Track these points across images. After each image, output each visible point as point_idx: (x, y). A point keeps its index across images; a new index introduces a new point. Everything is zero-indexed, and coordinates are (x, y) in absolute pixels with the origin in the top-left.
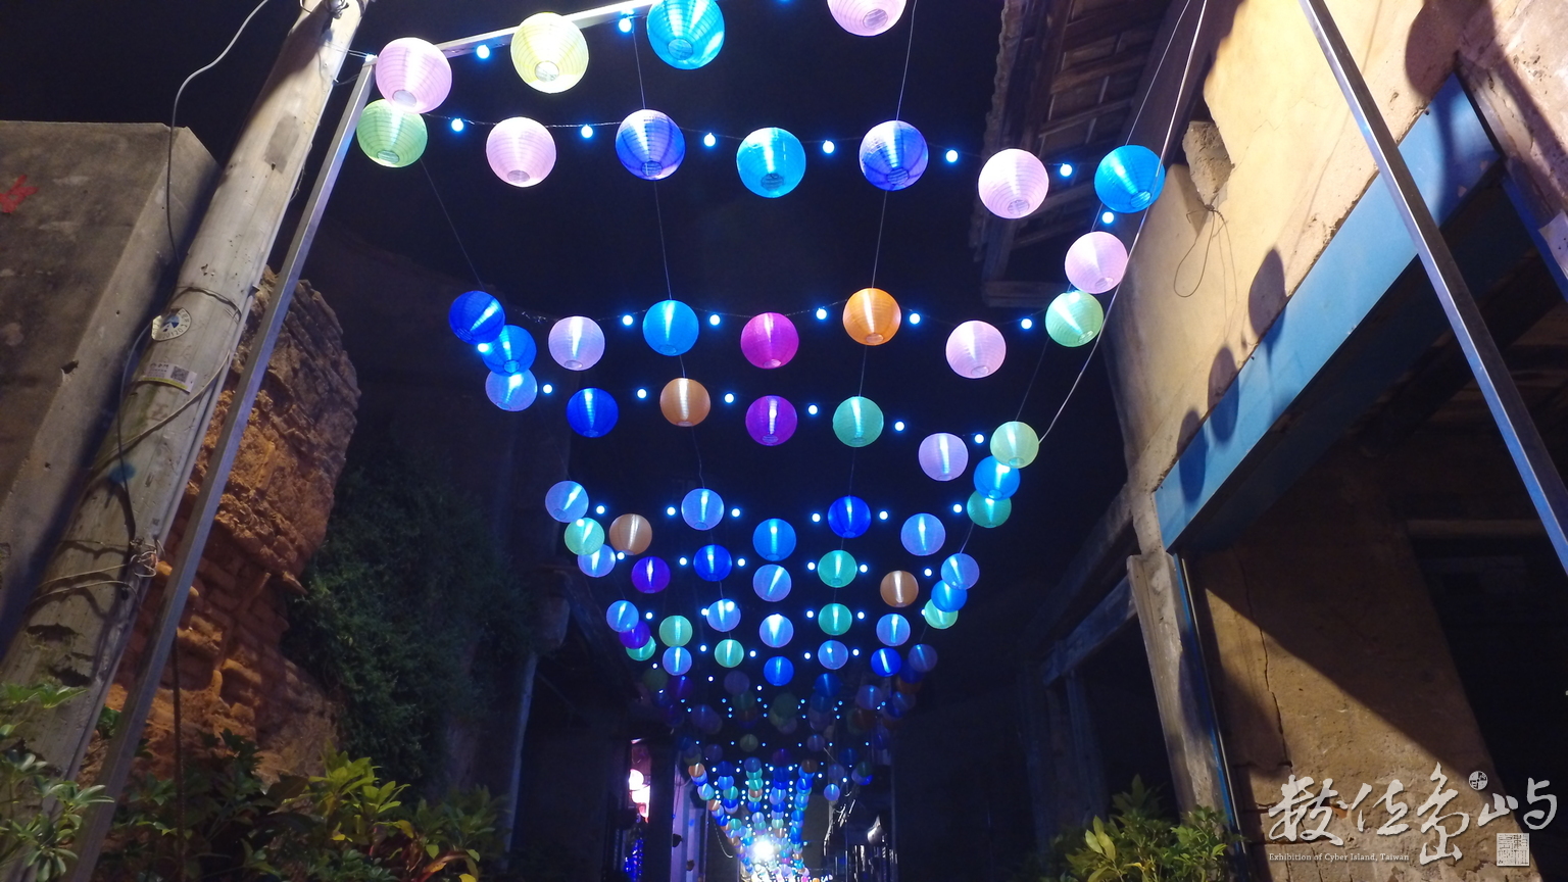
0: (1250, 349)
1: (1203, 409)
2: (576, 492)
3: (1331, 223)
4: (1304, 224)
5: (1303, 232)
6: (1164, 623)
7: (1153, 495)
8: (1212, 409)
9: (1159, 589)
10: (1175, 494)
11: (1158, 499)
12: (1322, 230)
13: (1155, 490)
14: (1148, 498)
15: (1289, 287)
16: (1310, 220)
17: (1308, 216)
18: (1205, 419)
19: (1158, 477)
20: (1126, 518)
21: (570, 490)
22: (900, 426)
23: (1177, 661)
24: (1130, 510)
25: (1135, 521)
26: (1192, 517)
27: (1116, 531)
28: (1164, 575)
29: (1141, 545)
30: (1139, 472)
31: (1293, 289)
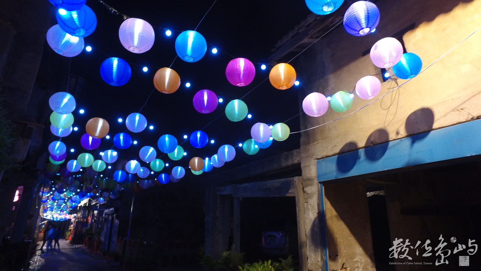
0: (400, 136)
1: (362, 143)
2: (69, 98)
3: (473, 115)
4: (455, 108)
5: (453, 110)
6: (308, 205)
7: (316, 160)
8: (367, 147)
9: (310, 192)
10: (331, 166)
11: (318, 163)
12: (468, 115)
13: (318, 159)
14: (312, 161)
15: (435, 126)
16: (459, 108)
17: (458, 106)
18: (361, 148)
19: (322, 156)
20: (296, 161)
22: (250, 116)
23: (313, 219)
24: (299, 160)
25: (302, 165)
26: (340, 177)
27: (287, 164)
28: (314, 189)
29: (303, 174)
30: (309, 149)
31: (437, 127)
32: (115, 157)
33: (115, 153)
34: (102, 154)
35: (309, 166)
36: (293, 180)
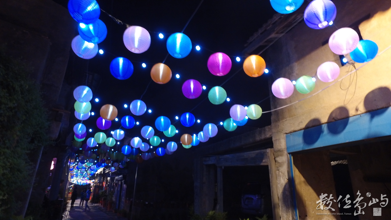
0: (359, 113)
7: (285, 135)
9: (281, 162)
10: (298, 139)
11: (287, 137)
13: (287, 134)
14: (282, 135)
18: (324, 123)
19: (290, 131)
22: (228, 100)
24: (271, 135)
25: (273, 139)
26: (307, 149)
27: (261, 138)
28: (284, 159)
29: (274, 146)
30: (279, 125)
32: (122, 135)
33: (122, 132)
34: (112, 133)
35: (279, 139)
36: (266, 151)
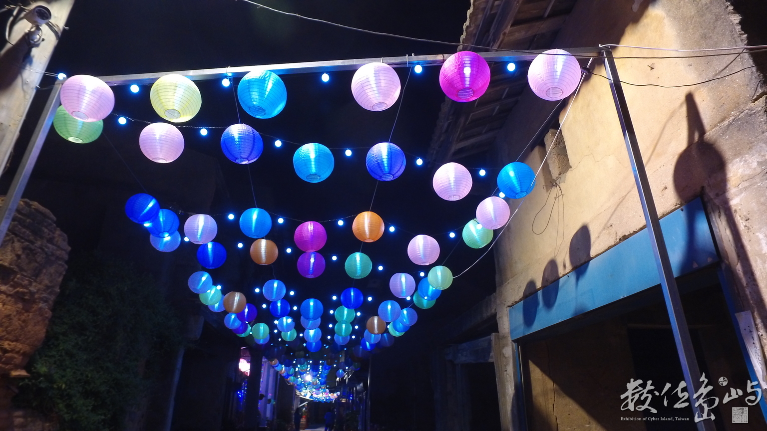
1: (539, 284)
2: (205, 277)
3: (620, 235)
4: (605, 225)
5: (604, 229)
6: (507, 374)
7: (508, 308)
8: (544, 287)
9: (506, 356)
10: (519, 317)
11: (510, 311)
12: (615, 235)
13: (510, 306)
14: (505, 309)
15: (593, 253)
16: (609, 225)
17: (608, 221)
18: (539, 289)
19: (512, 302)
20: (493, 311)
21: (202, 276)
22: (381, 268)
23: (512, 396)
24: (496, 309)
25: (498, 317)
26: (527, 333)
27: (487, 314)
28: (509, 350)
29: (499, 330)
30: (502, 292)
31: (594, 255)
35: (503, 317)
36: (491, 338)
